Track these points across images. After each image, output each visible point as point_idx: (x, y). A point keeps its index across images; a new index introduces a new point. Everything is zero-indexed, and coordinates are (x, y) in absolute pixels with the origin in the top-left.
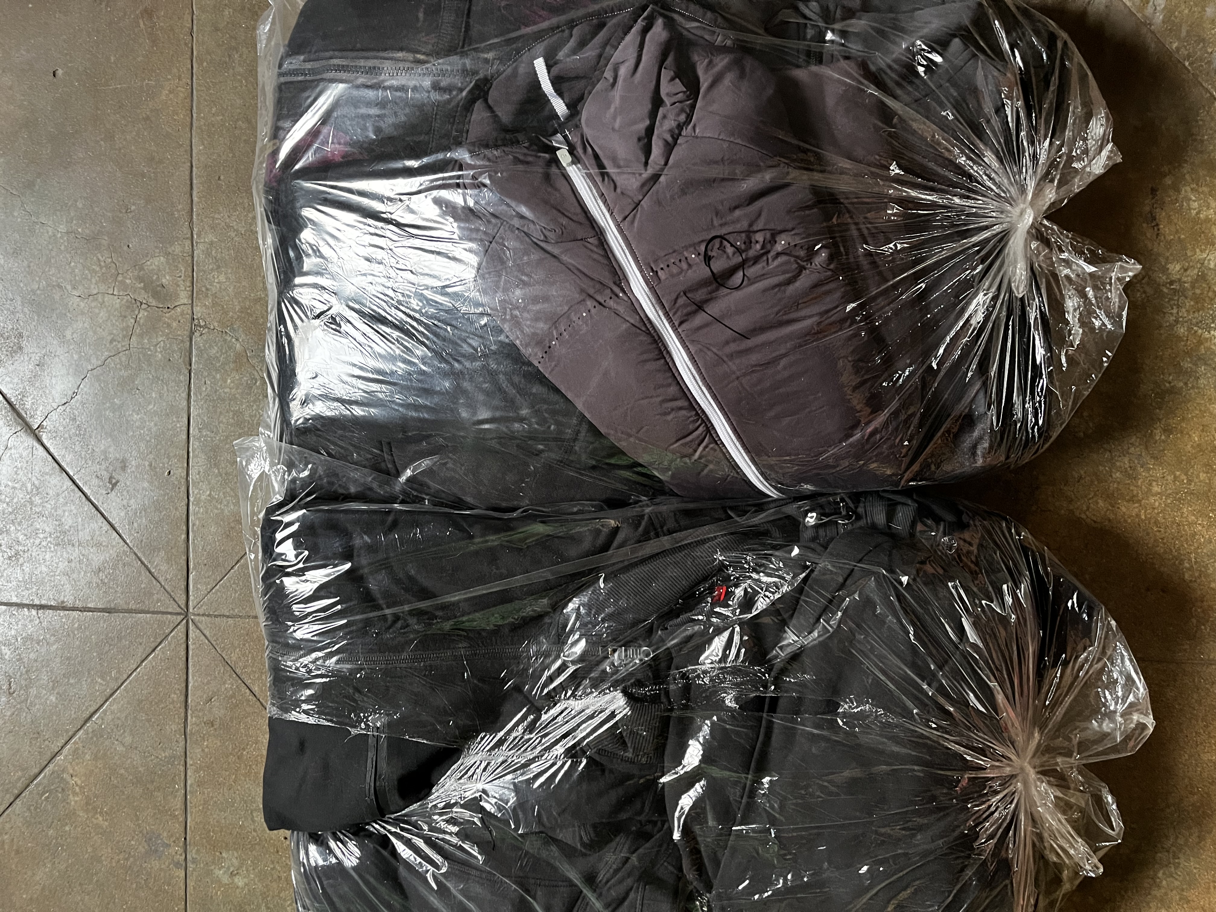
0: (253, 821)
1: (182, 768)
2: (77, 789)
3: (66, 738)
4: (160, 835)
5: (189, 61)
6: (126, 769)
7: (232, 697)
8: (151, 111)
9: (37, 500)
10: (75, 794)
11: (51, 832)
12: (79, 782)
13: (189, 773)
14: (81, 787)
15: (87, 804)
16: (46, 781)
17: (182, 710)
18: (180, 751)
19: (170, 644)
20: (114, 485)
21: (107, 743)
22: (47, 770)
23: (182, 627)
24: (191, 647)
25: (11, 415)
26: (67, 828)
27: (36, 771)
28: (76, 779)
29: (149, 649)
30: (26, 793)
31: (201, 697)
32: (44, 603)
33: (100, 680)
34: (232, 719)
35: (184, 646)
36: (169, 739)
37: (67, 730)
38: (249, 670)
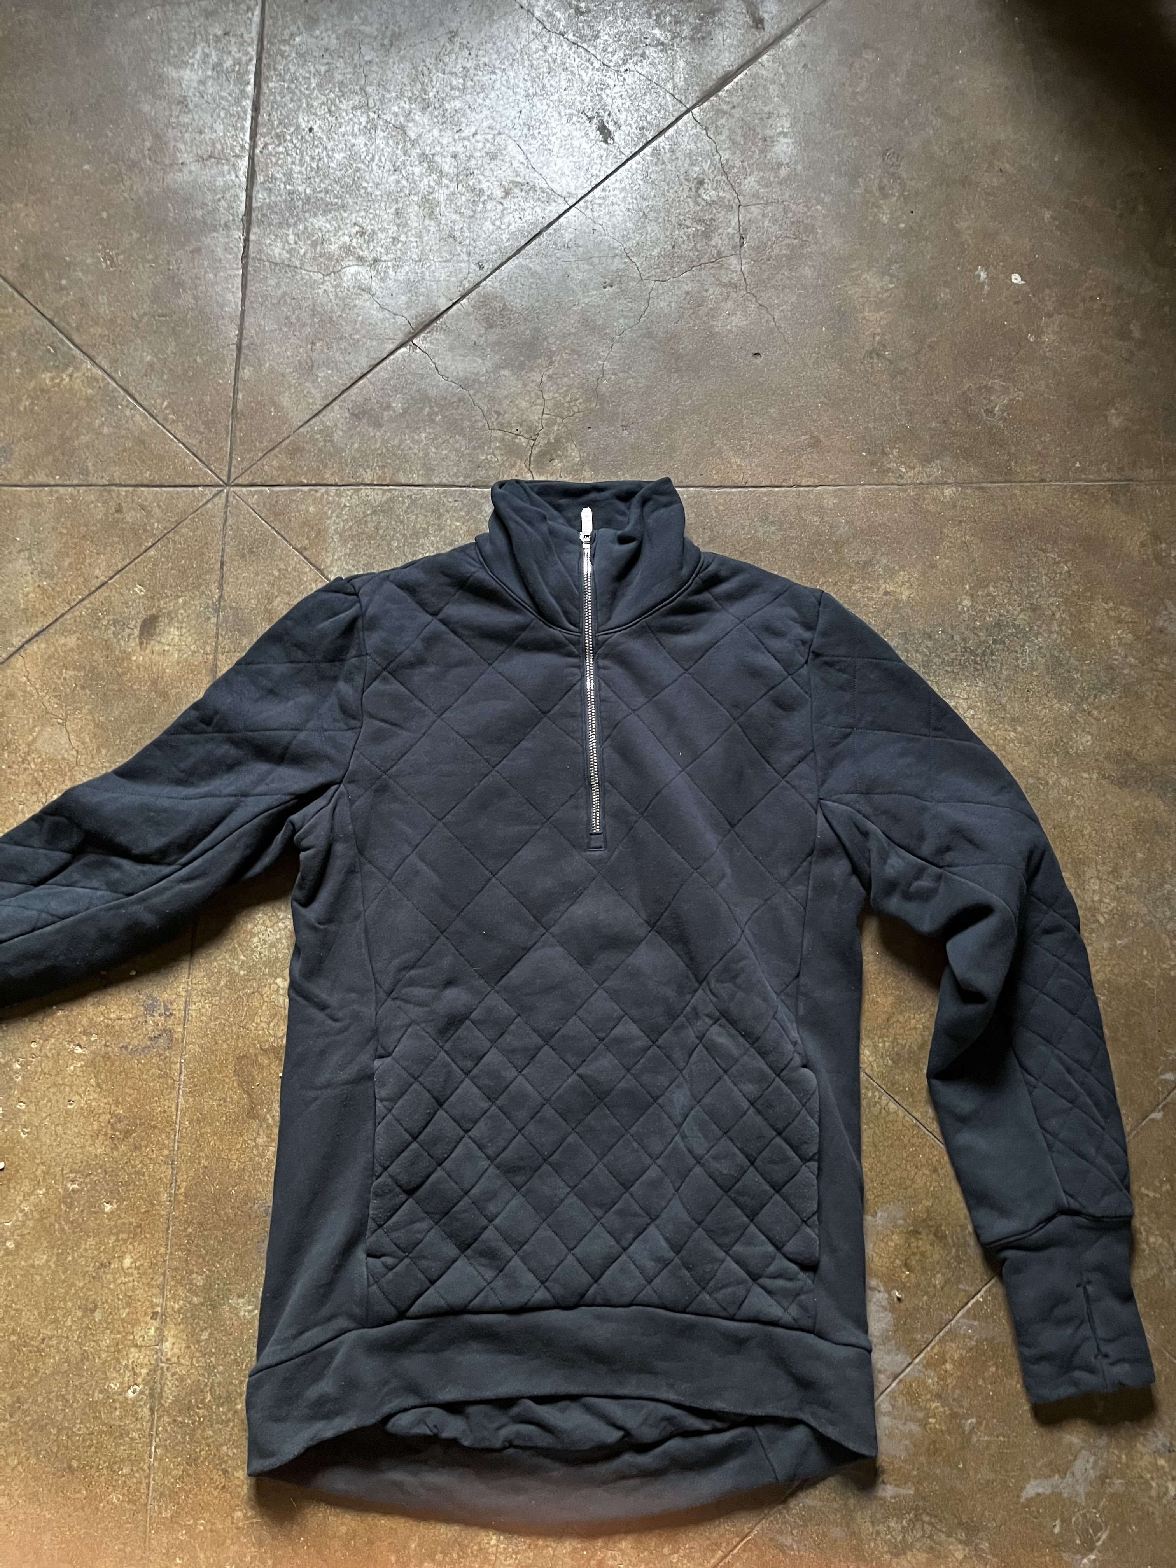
0: (19, 552)
1: (75, 482)
2: (57, 381)
3: (109, 371)
4: (9, 460)
5: (768, 483)
6: (76, 428)
7: (145, 530)
8: (720, 449)
9: (344, 343)
10: (52, 379)
11: (14, 354)
12: (65, 382)
13: (70, 489)
14: (59, 384)
15: (42, 391)
16: (66, 349)
17: (133, 482)
18: (92, 480)
19: (201, 469)
20: (357, 416)
21: (103, 410)
22: (78, 352)
23: (215, 480)
24: (195, 489)
25: (427, 319)
26: (18, 370)
27: (77, 341)
28: (67, 379)
29: (194, 449)
30: (55, 330)
31: (146, 500)
32: (243, 350)
33: (166, 403)
34: (123, 529)
35: (197, 483)
36: (105, 470)
37: (116, 371)
38: (171, 545)
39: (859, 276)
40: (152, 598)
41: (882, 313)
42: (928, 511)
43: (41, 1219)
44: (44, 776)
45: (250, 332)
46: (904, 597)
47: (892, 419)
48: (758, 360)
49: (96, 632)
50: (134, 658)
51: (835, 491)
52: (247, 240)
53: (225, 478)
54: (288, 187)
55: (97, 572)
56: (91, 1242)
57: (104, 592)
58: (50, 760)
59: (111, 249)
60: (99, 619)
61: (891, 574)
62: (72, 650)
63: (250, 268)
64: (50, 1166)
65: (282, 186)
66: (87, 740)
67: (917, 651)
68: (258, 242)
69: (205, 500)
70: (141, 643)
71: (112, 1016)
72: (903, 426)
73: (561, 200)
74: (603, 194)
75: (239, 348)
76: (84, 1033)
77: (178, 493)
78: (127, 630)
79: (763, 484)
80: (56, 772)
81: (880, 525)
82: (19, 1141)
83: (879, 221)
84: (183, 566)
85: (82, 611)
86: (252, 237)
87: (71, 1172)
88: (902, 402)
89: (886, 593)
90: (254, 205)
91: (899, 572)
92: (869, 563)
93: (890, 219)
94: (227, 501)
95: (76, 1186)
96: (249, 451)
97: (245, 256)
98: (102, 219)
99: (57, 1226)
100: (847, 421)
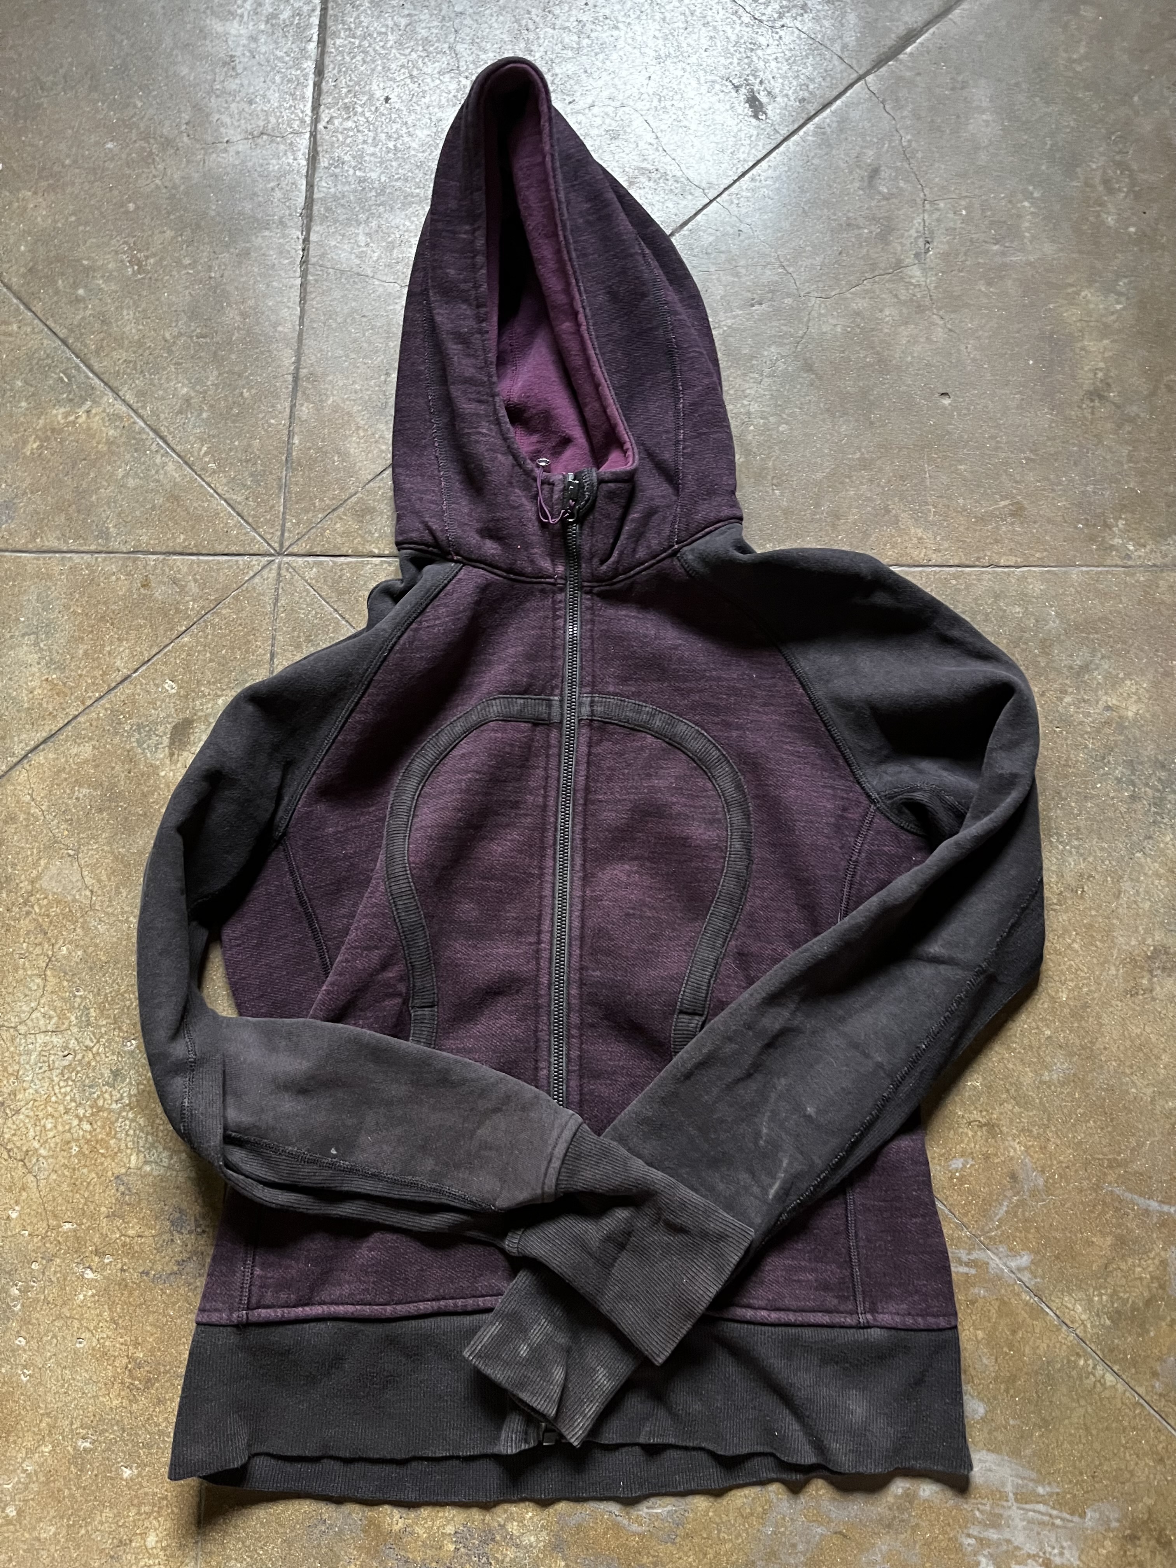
0: (23, 635)
1: (93, 548)
2: (72, 418)
3: (135, 406)
4: (12, 519)
5: (957, 562)
6: (94, 479)
7: (178, 611)
8: (896, 516)
10: (66, 415)
11: (19, 383)
12: (80, 420)
13: (87, 557)
14: (74, 423)
15: (53, 430)
16: (82, 378)
17: (164, 548)
18: (114, 545)
19: (246, 533)
21: (128, 456)
22: (96, 381)
23: (265, 548)
24: (240, 559)
26: (24, 404)
27: (96, 367)
28: (84, 416)
29: (239, 508)
30: (69, 353)
31: (179, 571)
32: (300, 382)
33: (205, 449)
34: (149, 609)
35: (242, 551)
36: (129, 533)
37: (144, 407)
38: (209, 631)
39: (1078, 293)
40: (186, 697)
42: (1163, 602)
43: (47, 1483)
44: (51, 922)
45: (310, 358)
46: (1130, 714)
47: (1117, 481)
48: (946, 401)
49: (117, 740)
50: (162, 774)
51: (1042, 573)
52: (306, 240)
53: (276, 545)
54: (358, 173)
55: (118, 663)
56: (108, 1513)
57: (127, 689)
58: (59, 902)
59: (139, 251)
60: (120, 723)
61: (1113, 682)
62: (86, 761)
63: (310, 278)
64: (56, 1418)
65: (351, 172)
66: (104, 878)
67: (1147, 785)
68: (320, 244)
69: (251, 574)
70: (172, 755)
71: (131, 1228)
72: (1132, 490)
73: (698, 192)
74: (752, 185)
75: (296, 379)
76: (97, 1253)
77: (219, 563)
78: (155, 738)
79: (951, 563)
80: (65, 916)
81: (1100, 619)
82: (19, 1385)
83: (1103, 223)
84: (224, 657)
85: (100, 711)
86: (313, 237)
87: (81, 1427)
88: (1130, 459)
89: (1108, 708)
90: (316, 196)
91: (1123, 680)
92: (1085, 668)
93: (1117, 221)
94: (279, 574)
95: (87, 1445)
96: (306, 511)
97: (304, 261)
98: (127, 212)
99: (66, 1492)
100: (1060, 483)
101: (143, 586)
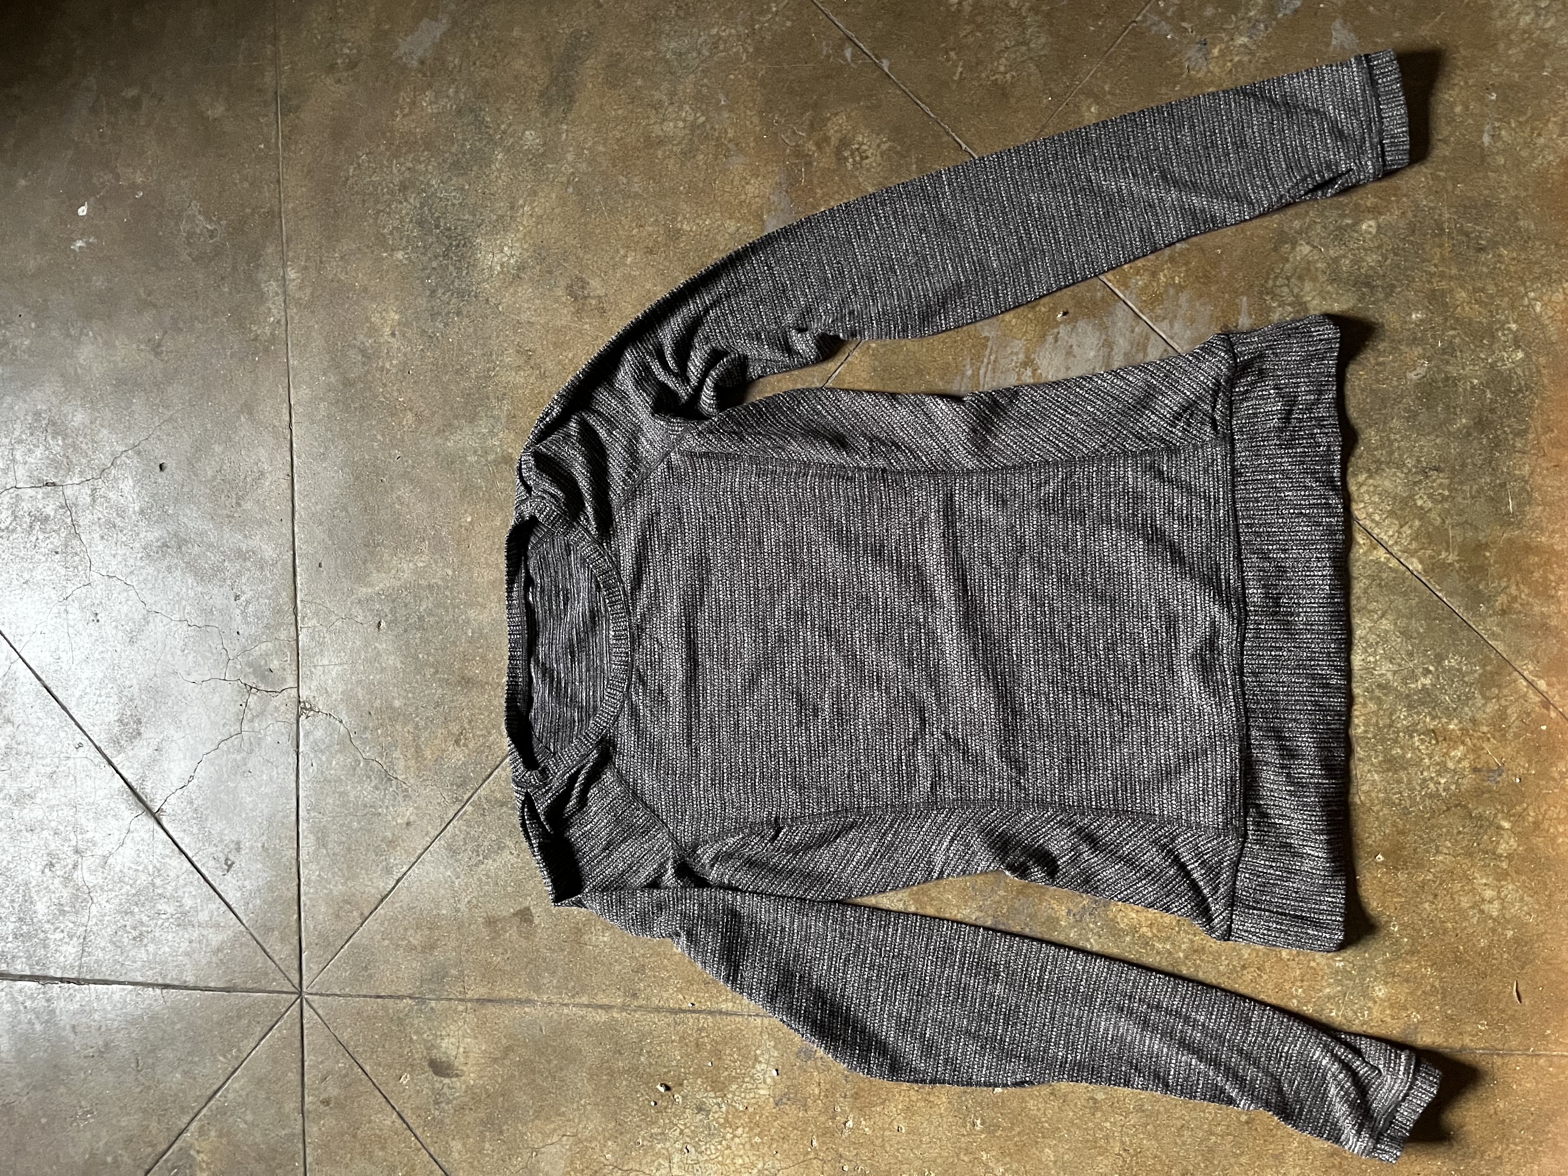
1: (301, 1146)
2: (204, 1165)
3: (192, 1115)
5: (289, 454)
6: (249, 1146)
7: (346, 1076)
8: (255, 503)
9: (158, 882)
12: (205, 1158)
13: (308, 1152)
14: (207, 1164)
16: (173, 1157)
17: (299, 1089)
18: (299, 1128)
19: (286, 1022)
20: (230, 866)
21: (231, 1120)
22: (175, 1146)
23: (296, 1007)
24: (305, 1026)
25: (132, 799)
27: (165, 1147)
28: (202, 1155)
29: (266, 1029)
30: (156, 1168)
31: (315, 1076)
32: (168, 982)
33: (221, 1058)
34: (346, 1098)
35: (299, 1025)
36: (288, 1117)
37: (193, 1108)
38: (361, 1049)
39: (81, 366)
40: (412, 1066)
41: (117, 343)
42: (312, 294)
43: (1010, 1155)
44: (587, 1168)
45: (150, 976)
46: (397, 317)
47: (222, 331)
48: (167, 465)
49: (447, 1121)
50: (472, 1082)
51: (295, 388)
52: (62, 980)
53: (294, 997)
54: (10, 939)
55: (388, 1123)
57: (407, 1114)
58: (572, 1162)
59: (76, 1114)
60: (434, 1119)
61: (374, 331)
62: (464, 1145)
63: (88, 977)
64: (960, 1148)
65: (9, 945)
66: (552, 1126)
67: (448, 303)
68: (64, 968)
69: (316, 1017)
70: (457, 1075)
71: (817, 1091)
72: (228, 319)
73: (14, 667)
74: (7, 624)
75: (166, 986)
76: (833, 1118)
77: (309, 1044)
78: (445, 1090)
79: (289, 459)
80: (583, 1157)
81: (327, 342)
83: (29, 348)
84: (381, 1036)
85: (426, 1136)
86: (59, 975)
87: (965, 1127)
88: (205, 322)
89: (393, 335)
90: (28, 973)
91: (371, 323)
92: (363, 352)
93: (27, 337)
94: (316, 994)
95: (979, 1122)
96: (267, 974)
97: (78, 981)
98: (48, 1123)
99: (1016, 1139)
100: (225, 375)
101: (328, 1105)
